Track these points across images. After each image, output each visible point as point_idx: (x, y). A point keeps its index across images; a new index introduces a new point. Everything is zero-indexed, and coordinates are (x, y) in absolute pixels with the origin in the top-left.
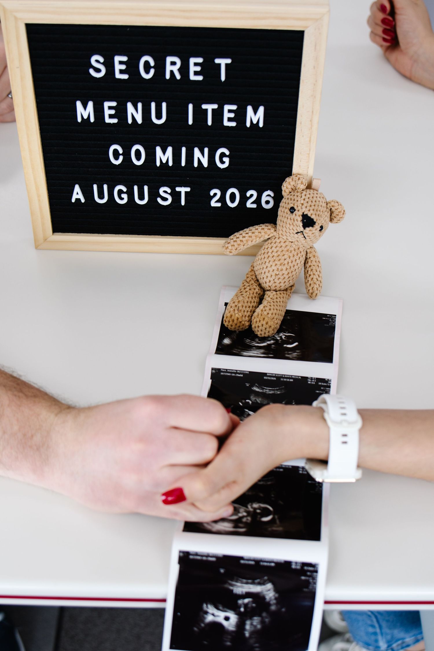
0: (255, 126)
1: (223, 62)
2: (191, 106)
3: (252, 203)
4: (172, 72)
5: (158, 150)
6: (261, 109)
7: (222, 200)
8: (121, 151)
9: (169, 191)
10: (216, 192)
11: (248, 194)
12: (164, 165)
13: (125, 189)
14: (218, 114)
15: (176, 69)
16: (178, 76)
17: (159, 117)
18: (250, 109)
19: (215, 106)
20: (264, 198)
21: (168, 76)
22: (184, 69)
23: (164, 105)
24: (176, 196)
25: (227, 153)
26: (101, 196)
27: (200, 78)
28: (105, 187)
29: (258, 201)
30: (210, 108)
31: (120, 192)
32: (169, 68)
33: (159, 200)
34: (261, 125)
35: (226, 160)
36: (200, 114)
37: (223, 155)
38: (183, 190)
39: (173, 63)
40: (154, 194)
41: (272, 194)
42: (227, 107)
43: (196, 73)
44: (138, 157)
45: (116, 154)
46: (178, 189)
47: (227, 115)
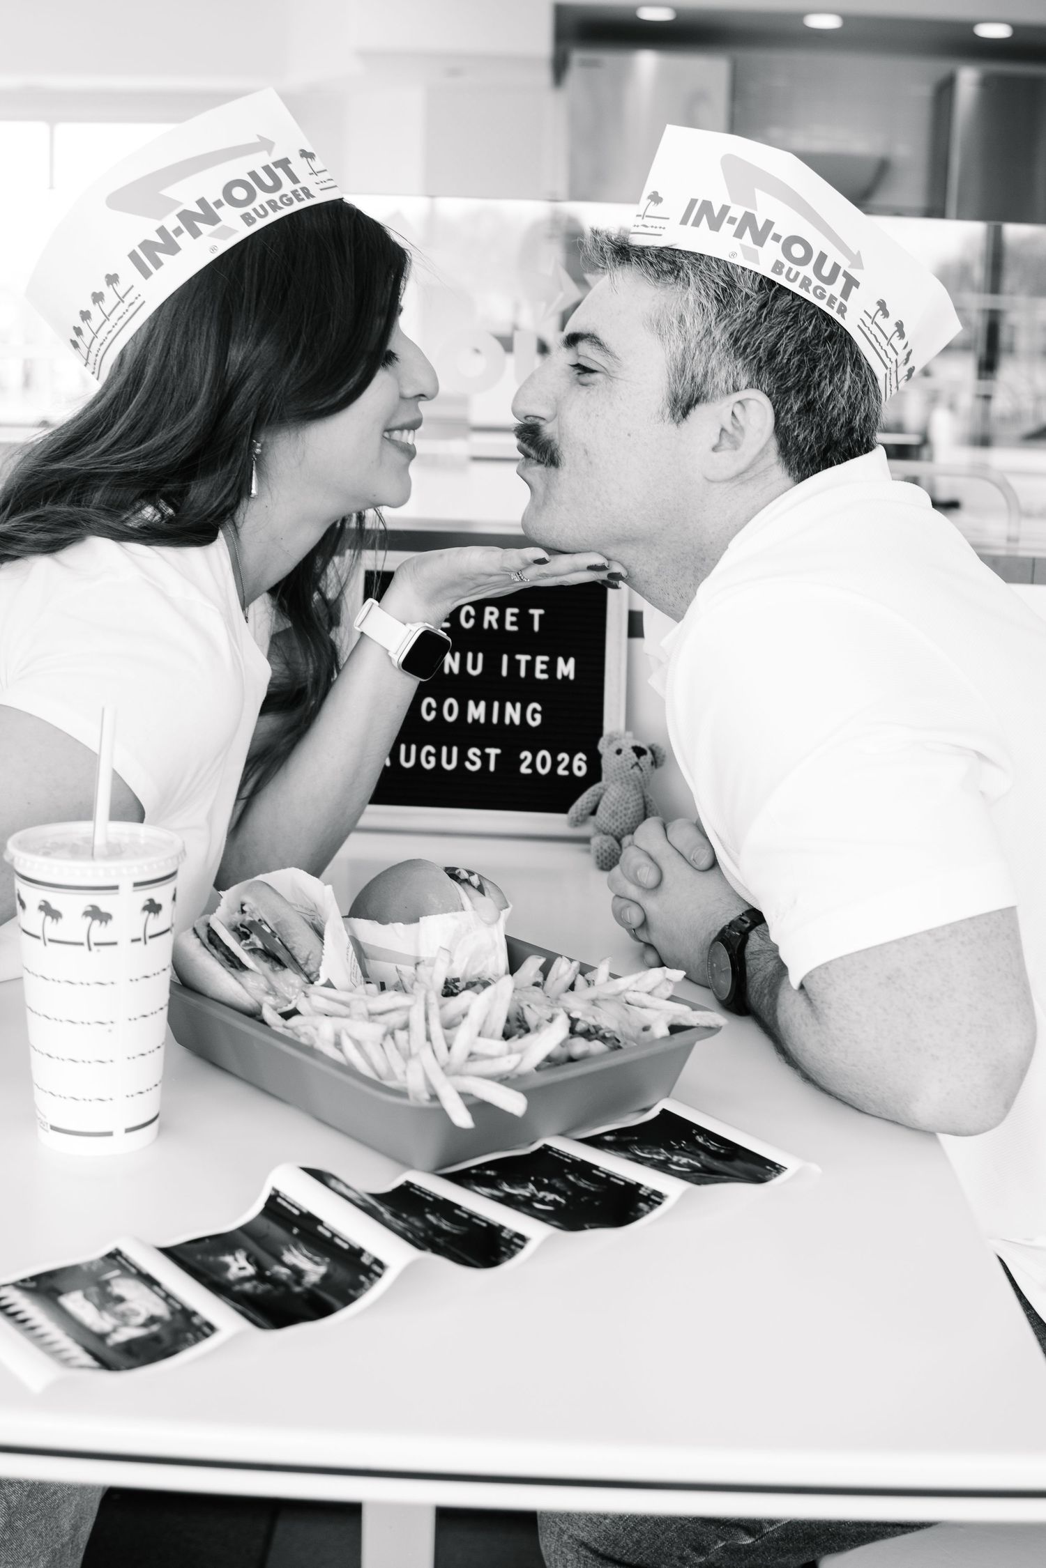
0: (565, 678)
1: (537, 613)
2: (505, 658)
3: (565, 769)
4: (490, 623)
5: (471, 704)
6: (572, 661)
7: (532, 765)
8: (434, 705)
9: (478, 752)
10: (526, 755)
11: (560, 757)
12: (476, 721)
13: (433, 750)
14: (531, 666)
15: (493, 619)
16: (495, 626)
17: (474, 667)
18: (560, 660)
19: (528, 657)
20: (576, 763)
21: (486, 626)
22: (501, 620)
23: (480, 656)
24: (485, 758)
25: (539, 708)
26: (407, 759)
27: (515, 628)
28: (413, 748)
29: (569, 767)
30: (523, 659)
31: (429, 754)
32: (487, 617)
33: (468, 764)
34: (572, 677)
35: (538, 716)
36: (514, 665)
37: (535, 711)
38: (493, 752)
39: (492, 613)
40: (463, 757)
41: (584, 757)
42: (539, 659)
43: (512, 624)
44: (451, 712)
45: (429, 709)
46: (488, 750)
47: (539, 667)
